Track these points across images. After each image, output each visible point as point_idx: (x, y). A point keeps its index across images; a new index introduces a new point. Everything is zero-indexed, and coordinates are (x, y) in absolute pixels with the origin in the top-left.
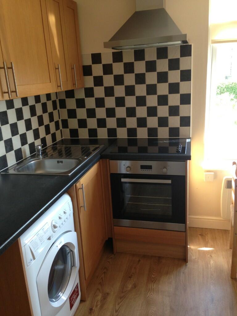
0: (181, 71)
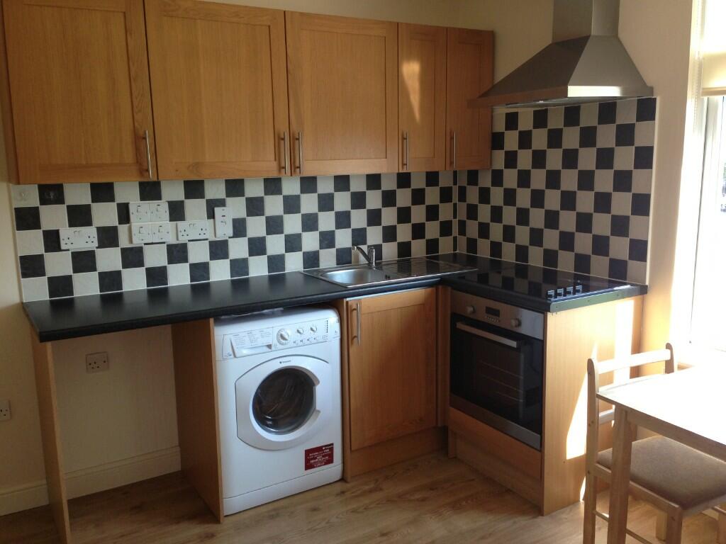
0: (637, 149)
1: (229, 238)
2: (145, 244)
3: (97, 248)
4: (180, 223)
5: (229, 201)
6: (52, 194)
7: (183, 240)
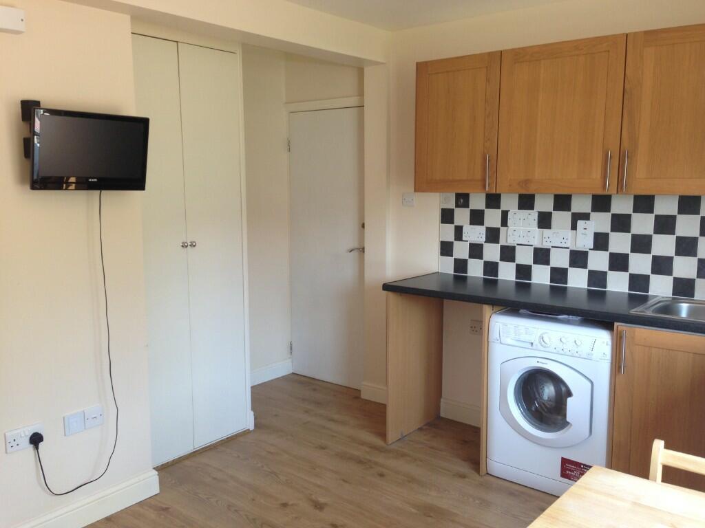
1: (590, 249)
2: (518, 245)
3: (485, 242)
4: (546, 231)
5: (594, 215)
6: (462, 200)
7: (546, 245)
